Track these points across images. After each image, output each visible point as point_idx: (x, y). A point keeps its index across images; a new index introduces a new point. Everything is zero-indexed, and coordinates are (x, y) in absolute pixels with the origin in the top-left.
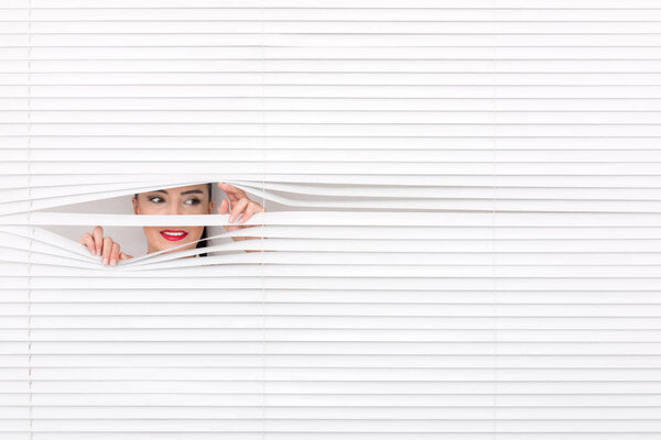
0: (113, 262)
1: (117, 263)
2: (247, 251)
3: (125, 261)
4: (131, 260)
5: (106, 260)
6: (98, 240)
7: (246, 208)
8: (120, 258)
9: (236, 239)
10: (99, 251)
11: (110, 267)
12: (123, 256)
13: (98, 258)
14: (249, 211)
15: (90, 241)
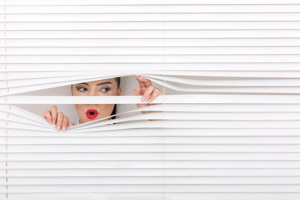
0: (64, 128)
1: (66, 129)
2: (150, 120)
3: (71, 127)
4: (75, 126)
5: (59, 127)
6: (54, 115)
7: (153, 92)
8: (68, 125)
9: (143, 113)
10: (54, 121)
11: (61, 131)
12: (70, 124)
13: (53, 126)
14: (154, 94)
15: (48, 115)
